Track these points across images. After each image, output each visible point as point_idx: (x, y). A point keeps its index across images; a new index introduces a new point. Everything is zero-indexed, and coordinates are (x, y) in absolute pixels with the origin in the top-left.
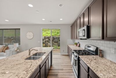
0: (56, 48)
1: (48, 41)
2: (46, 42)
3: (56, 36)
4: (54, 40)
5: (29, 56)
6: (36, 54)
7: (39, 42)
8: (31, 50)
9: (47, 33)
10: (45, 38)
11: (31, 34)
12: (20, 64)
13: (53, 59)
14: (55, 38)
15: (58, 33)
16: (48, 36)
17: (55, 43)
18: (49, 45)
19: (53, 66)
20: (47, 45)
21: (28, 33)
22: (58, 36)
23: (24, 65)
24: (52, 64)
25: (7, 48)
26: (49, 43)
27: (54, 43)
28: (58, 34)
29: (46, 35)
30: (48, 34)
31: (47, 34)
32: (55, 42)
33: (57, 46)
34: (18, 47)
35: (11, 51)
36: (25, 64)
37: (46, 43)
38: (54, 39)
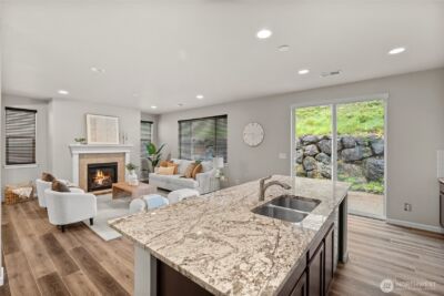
0: (356, 187)
1: (314, 156)
2: (304, 156)
3: (355, 135)
4: (346, 151)
5: (262, 203)
6: (280, 201)
7: (282, 156)
8: (266, 182)
9: (311, 124)
10: (302, 142)
11: (257, 129)
12: (243, 223)
13: (349, 237)
14: (351, 143)
15: (363, 120)
16: (316, 133)
17: (348, 166)
18: (320, 170)
19: (347, 266)
20: (309, 168)
21: (247, 128)
22: (366, 135)
23: (257, 232)
24: (345, 256)
25: (200, 170)
26: (319, 164)
27: (347, 162)
28: (366, 126)
29: (305, 130)
30: (314, 128)
31: (309, 129)
32: (352, 162)
33: (363, 179)
34: (221, 169)
35: (206, 176)
36: (257, 229)
37: (306, 162)
38: (343, 147)
